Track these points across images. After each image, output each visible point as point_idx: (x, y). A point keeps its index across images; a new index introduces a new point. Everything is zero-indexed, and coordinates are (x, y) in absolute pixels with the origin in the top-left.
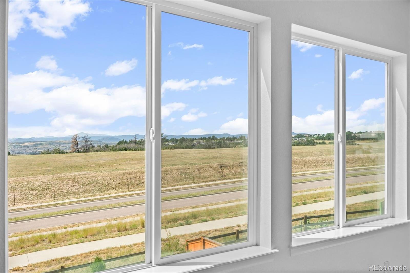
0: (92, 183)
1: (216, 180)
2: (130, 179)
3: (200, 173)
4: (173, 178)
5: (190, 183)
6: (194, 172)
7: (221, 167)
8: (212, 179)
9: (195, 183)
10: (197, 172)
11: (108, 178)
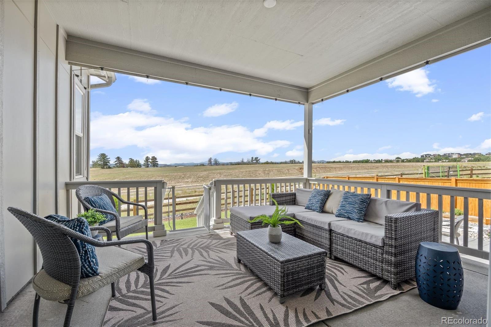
0: (230, 175)
1: (299, 175)
2: (250, 174)
3: (289, 171)
4: (274, 174)
5: (284, 176)
6: (285, 171)
7: (300, 169)
8: (296, 174)
9: (287, 176)
10: (287, 171)
11: (238, 173)
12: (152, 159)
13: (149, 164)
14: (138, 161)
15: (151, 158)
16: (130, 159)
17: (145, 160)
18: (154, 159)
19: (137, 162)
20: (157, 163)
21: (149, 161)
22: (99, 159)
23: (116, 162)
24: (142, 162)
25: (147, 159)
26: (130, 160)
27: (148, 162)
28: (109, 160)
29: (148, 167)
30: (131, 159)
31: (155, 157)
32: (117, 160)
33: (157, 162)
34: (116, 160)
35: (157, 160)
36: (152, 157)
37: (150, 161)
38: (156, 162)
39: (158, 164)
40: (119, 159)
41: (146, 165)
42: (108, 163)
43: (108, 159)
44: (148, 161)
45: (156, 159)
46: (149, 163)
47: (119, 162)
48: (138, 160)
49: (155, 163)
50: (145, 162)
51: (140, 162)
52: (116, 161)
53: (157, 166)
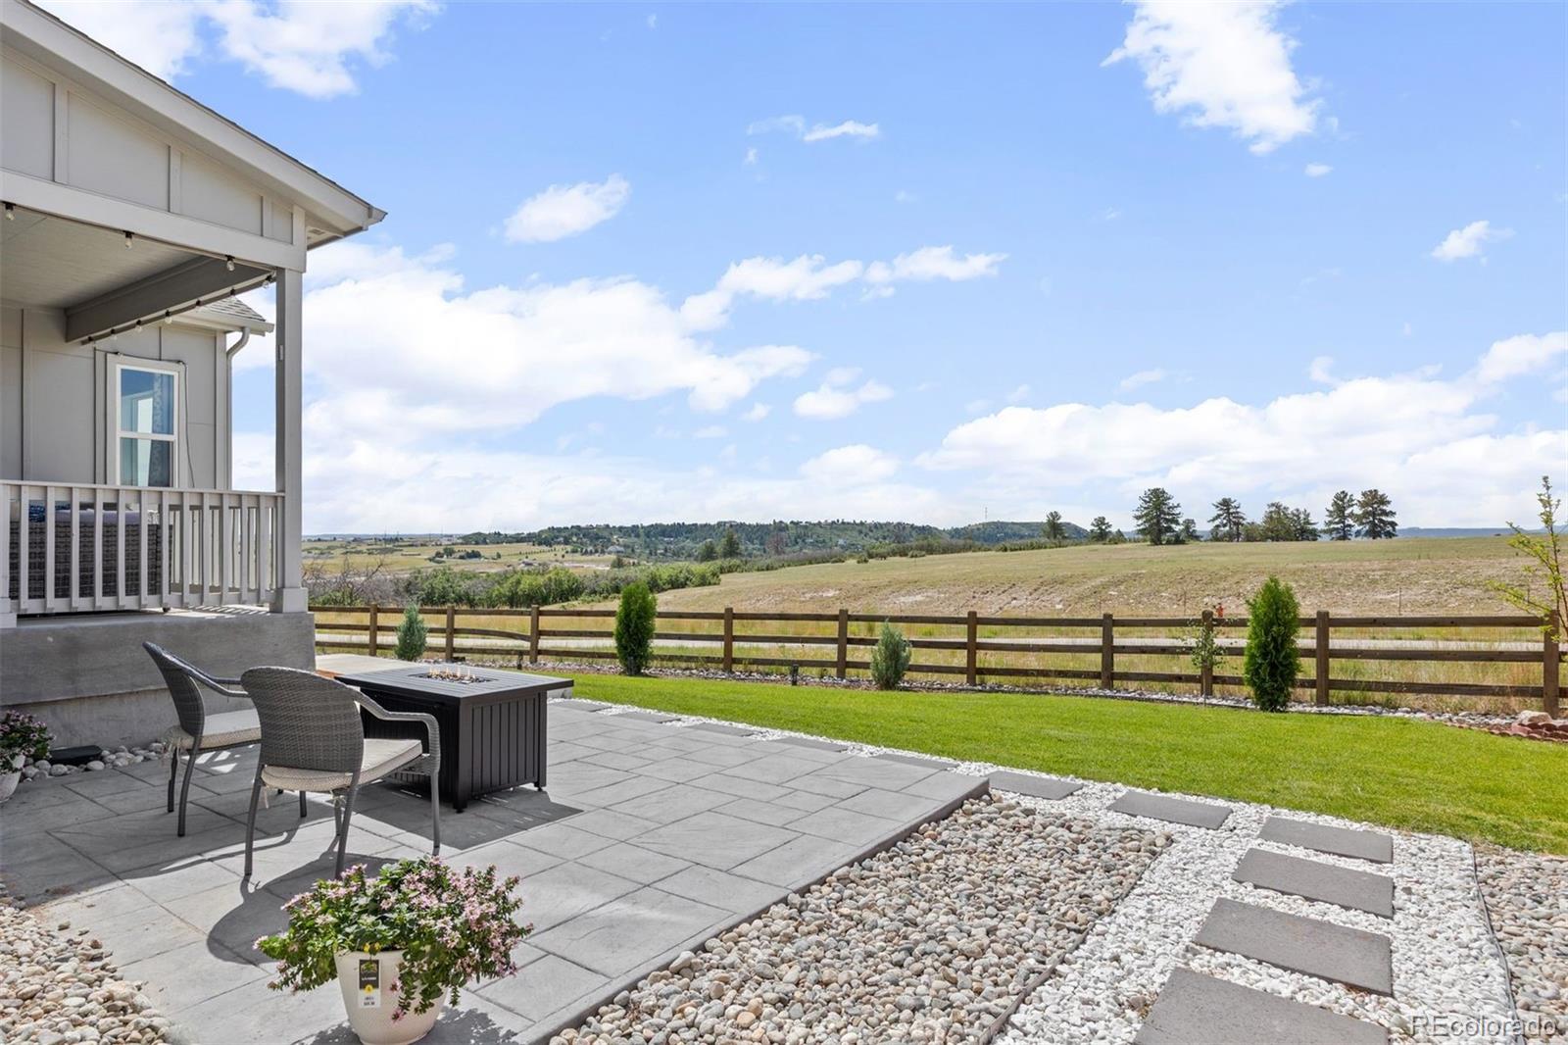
12: (1363, 505)
13: (1350, 526)
14: (1302, 516)
15: (1358, 497)
16: (1273, 505)
17: (1331, 509)
18: (1375, 502)
19: (1298, 516)
20: (1389, 519)
21: (1351, 515)
22: (1145, 508)
23: (1217, 522)
24: (1319, 520)
25: (1341, 504)
26: (1273, 509)
27: (1345, 517)
28: (1176, 511)
29: (1344, 537)
30: (1278, 506)
31: (1380, 493)
32: (1221, 512)
33: (1392, 513)
34: (1216, 512)
35: (1388, 508)
36: (1364, 494)
37: (1357, 510)
38: (1384, 518)
39: (1393, 524)
40: (1228, 509)
41: (1334, 529)
42: (1173, 526)
43: (1173, 507)
44: (1347, 512)
45: (1383, 501)
46: (1350, 521)
47: (1229, 521)
48: (1302, 510)
49: (1381, 521)
50: (1330, 516)
51: (1312, 519)
52: (1219, 516)
53: (1389, 535)
